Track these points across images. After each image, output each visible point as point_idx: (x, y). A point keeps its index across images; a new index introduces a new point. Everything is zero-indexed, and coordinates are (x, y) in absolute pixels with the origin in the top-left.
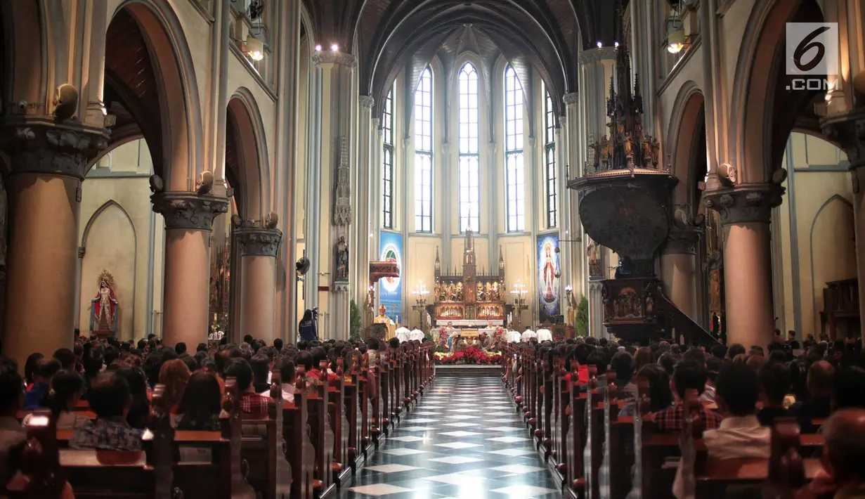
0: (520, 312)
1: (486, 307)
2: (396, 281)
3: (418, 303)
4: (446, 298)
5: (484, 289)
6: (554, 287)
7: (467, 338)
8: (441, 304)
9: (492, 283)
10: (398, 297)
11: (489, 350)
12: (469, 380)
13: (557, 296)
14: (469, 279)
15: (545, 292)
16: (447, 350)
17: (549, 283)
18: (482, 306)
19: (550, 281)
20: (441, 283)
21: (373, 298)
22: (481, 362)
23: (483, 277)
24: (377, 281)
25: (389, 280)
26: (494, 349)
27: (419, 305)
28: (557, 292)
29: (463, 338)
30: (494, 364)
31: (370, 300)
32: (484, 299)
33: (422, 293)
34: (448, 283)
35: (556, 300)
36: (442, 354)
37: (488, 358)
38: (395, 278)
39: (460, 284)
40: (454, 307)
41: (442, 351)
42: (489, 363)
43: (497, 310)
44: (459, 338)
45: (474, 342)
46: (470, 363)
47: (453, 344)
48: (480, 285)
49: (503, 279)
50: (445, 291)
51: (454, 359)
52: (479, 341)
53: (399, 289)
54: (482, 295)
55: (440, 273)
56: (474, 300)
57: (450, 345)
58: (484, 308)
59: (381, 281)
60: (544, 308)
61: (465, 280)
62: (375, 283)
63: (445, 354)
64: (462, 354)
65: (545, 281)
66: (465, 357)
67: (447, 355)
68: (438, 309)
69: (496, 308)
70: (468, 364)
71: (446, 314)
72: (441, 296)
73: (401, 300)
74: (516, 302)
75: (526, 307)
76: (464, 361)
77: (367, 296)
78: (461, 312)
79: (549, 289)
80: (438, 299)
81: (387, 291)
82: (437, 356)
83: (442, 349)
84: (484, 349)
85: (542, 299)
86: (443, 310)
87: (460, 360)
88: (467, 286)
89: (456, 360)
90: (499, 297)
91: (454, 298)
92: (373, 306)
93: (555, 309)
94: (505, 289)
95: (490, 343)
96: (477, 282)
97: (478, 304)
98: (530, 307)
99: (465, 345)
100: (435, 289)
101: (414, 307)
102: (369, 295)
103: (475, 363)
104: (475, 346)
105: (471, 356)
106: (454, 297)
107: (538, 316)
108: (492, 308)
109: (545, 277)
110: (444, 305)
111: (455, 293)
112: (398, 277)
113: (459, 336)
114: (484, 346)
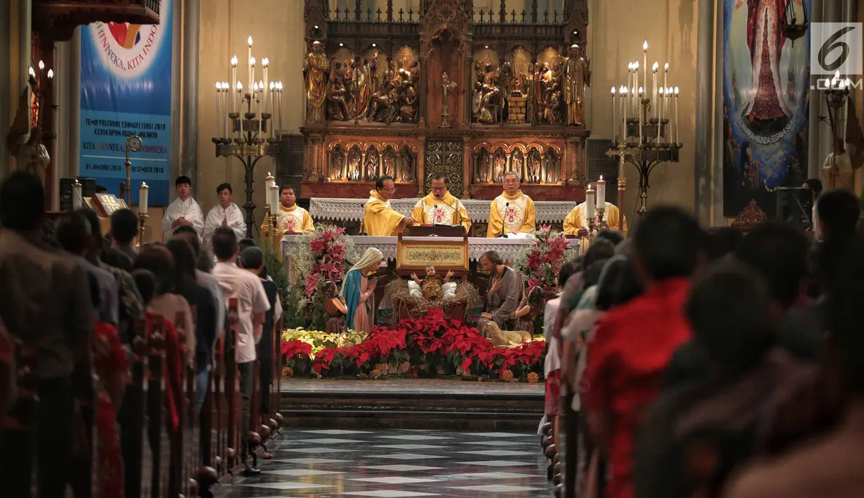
0: (645, 171)
1: (508, 150)
2: (150, 38)
3: (236, 128)
4: (351, 108)
5: (505, 78)
6: (784, 68)
7: (421, 274)
8: (326, 133)
9: (535, 55)
10: (157, 102)
11: (509, 325)
12: (414, 442)
13: (795, 109)
14: (445, 33)
15: (750, 92)
16: (341, 322)
17: (765, 56)
18: (493, 144)
19: (772, 50)
20: (330, 48)
21: (48, 107)
22: (472, 368)
23: (502, 26)
24: (68, 36)
25: (120, 36)
26: (525, 318)
27: (243, 134)
28: (798, 94)
29: (406, 274)
30: (525, 380)
31: (33, 114)
32: (503, 115)
33: (254, 87)
34: (361, 52)
35: (791, 126)
36: (320, 335)
37: (501, 355)
38: (145, 30)
39: (407, 54)
40: (380, 146)
41: (321, 326)
42: (507, 373)
43: (553, 160)
44: (390, 273)
45: (450, 289)
46: (431, 374)
47: (365, 295)
48: (487, 58)
49: (580, 38)
50: (347, 83)
51: (365, 357)
52: (467, 287)
53: (161, 70)
54: (495, 99)
55: (326, 11)
56: (462, 121)
57: (352, 300)
58: (500, 154)
59: (87, 40)
60: (745, 158)
61: (427, 36)
62: (60, 47)
63: (331, 337)
64: (398, 338)
65: (752, 44)
66: (413, 350)
67: (340, 340)
68: (318, 154)
69: (550, 152)
70: (422, 375)
71: (352, 171)
72: (328, 103)
73: (166, 111)
74: (632, 131)
75: (671, 153)
76: (406, 366)
77: (23, 98)
78: (411, 166)
79: (766, 79)
80: (317, 115)
81: (111, 79)
82: (296, 344)
83: (320, 318)
84: (488, 321)
85: (737, 117)
86: (337, 158)
87: (390, 359)
88: (435, 65)
89: (375, 359)
90: (562, 108)
91: (380, 111)
92: (49, 140)
93: (788, 162)
94: (587, 78)
95: (513, 294)
96: (476, 48)
97: (476, 136)
98: (686, 155)
99: (411, 304)
100: (305, 73)
101: (222, 146)
102: (32, 98)
103: (451, 373)
104: (455, 308)
105: (438, 344)
106: (382, 106)
107: (717, 188)
108: (533, 152)
109: (752, 31)
110: (340, 139)
111: (386, 88)
112: (154, 22)
113: (392, 264)
114: (487, 306)
